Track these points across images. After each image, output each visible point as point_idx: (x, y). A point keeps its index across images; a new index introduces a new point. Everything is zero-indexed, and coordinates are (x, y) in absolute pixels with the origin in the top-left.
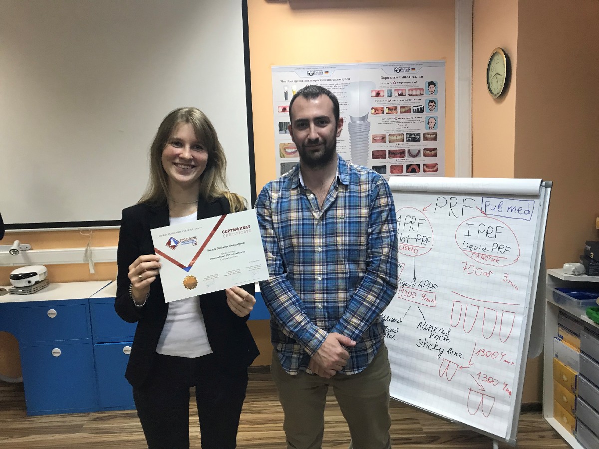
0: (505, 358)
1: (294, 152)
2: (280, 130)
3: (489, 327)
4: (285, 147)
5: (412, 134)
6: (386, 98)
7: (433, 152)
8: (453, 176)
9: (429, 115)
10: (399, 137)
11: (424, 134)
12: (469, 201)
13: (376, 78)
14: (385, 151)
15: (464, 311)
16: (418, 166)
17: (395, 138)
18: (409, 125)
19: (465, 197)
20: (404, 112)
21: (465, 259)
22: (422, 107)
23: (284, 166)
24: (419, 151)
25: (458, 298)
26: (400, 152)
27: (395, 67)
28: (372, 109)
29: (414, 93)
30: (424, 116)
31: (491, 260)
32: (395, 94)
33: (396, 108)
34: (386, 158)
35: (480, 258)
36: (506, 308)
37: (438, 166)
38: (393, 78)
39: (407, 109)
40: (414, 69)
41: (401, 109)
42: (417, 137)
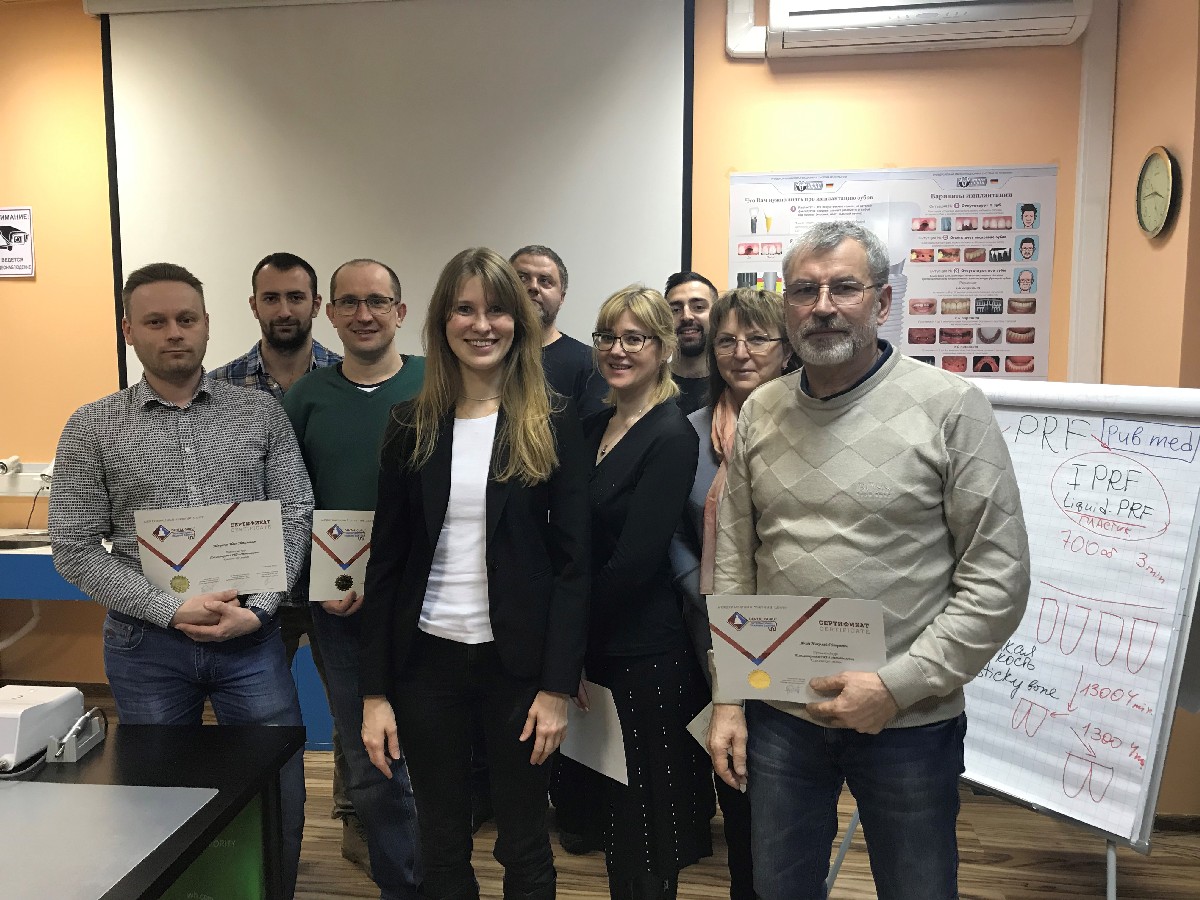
0: (1135, 701)
3: (1108, 645)
5: (986, 300)
6: (939, 232)
7: (1027, 335)
8: (1064, 380)
10: (960, 306)
11: (1010, 301)
12: (1079, 424)
13: (922, 198)
14: (935, 330)
15: (1061, 616)
16: (997, 359)
17: (953, 306)
18: (980, 283)
19: (1072, 417)
20: (973, 260)
21: (1067, 524)
22: (1007, 250)
24: (999, 332)
25: (1052, 593)
26: (963, 331)
29: (994, 224)
30: (1010, 267)
31: (1115, 528)
32: (956, 226)
33: (957, 252)
35: (1095, 525)
36: (1142, 613)
37: (1036, 362)
38: (953, 197)
39: (978, 254)
40: (997, 180)
41: (968, 255)
42: (996, 306)
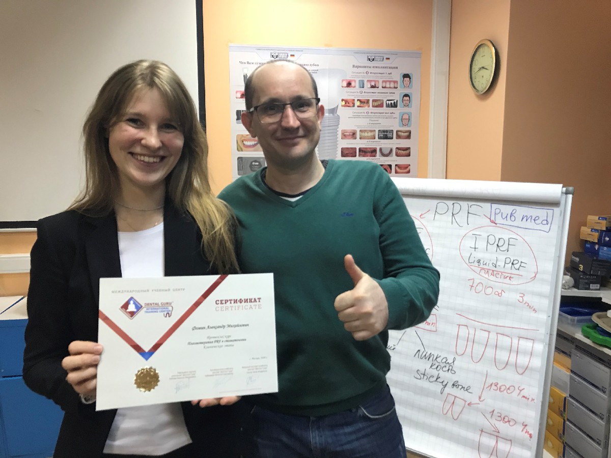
0: (523, 393)
1: (254, 146)
2: (237, 119)
3: (503, 356)
4: (243, 138)
5: (384, 131)
6: (358, 89)
7: (407, 152)
8: (426, 177)
9: (402, 111)
10: (370, 134)
11: (397, 131)
12: (475, 207)
13: (347, 66)
14: (356, 148)
15: (471, 337)
16: (390, 166)
17: (366, 134)
18: (381, 121)
19: (470, 203)
20: (376, 107)
21: (471, 275)
22: (395, 101)
23: (242, 160)
24: (391, 150)
25: (463, 321)
26: (372, 150)
27: (368, 55)
28: (343, 100)
29: (388, 85)
30: (397, 111)
31: (503, 277)
32: (367, 85)
33: (368, 101)
34: (356, 156)
35: (490, 275)
36: (523, 333)
37: (411, 168)
38: (365, 67)
39: (380, 103)
40: (389, 59)
41: (374, 103)
42: (389, 135)
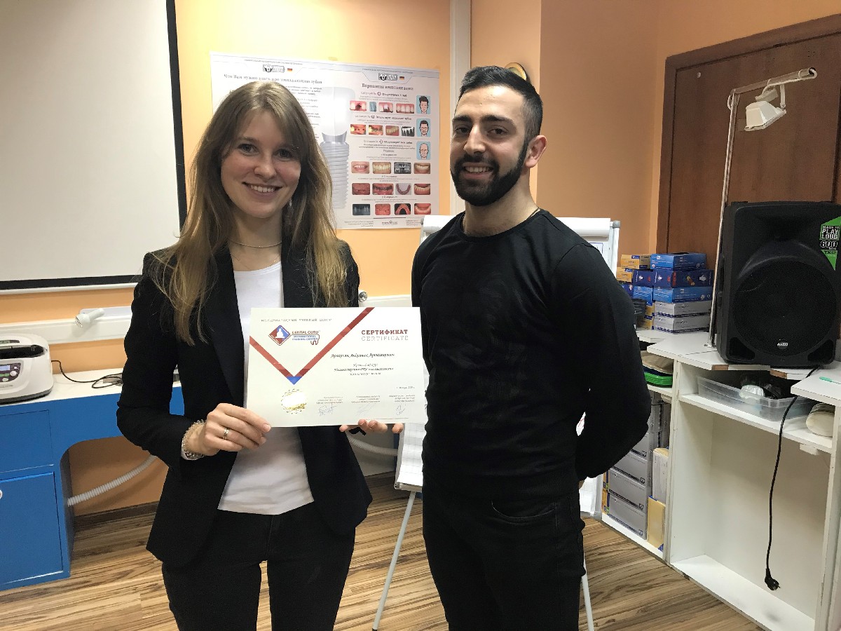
5: (400, 164)
6: (369, 113)
7: (426, 189)
10: (385, 168)
11: (415, 165)
13: (356, 85)
14: (369, 184)
17: (380, 168)
18: (396, 151)
20: (391, 134)
22: (412, 128)
24: (409, 187)
26: (388, 186)
28: (352, 126)
29: (403, 110)
30: (414, 141)
32: (380, 108)
33: (381, 128)
34: (369, 194)
37: (432, 207)
38: (377, 87)
39: (394, 130)
40: (403, 78)
41: (388, 130)
42: (406, 169)
